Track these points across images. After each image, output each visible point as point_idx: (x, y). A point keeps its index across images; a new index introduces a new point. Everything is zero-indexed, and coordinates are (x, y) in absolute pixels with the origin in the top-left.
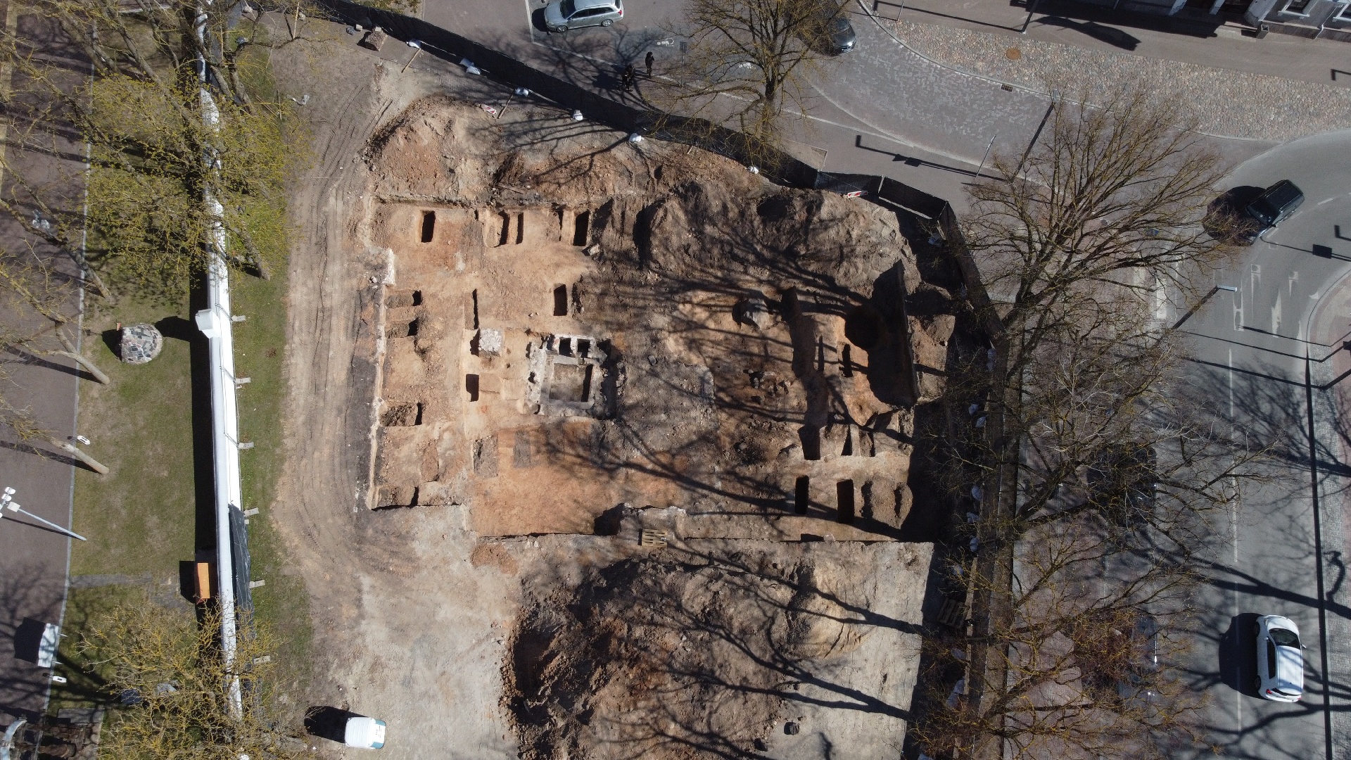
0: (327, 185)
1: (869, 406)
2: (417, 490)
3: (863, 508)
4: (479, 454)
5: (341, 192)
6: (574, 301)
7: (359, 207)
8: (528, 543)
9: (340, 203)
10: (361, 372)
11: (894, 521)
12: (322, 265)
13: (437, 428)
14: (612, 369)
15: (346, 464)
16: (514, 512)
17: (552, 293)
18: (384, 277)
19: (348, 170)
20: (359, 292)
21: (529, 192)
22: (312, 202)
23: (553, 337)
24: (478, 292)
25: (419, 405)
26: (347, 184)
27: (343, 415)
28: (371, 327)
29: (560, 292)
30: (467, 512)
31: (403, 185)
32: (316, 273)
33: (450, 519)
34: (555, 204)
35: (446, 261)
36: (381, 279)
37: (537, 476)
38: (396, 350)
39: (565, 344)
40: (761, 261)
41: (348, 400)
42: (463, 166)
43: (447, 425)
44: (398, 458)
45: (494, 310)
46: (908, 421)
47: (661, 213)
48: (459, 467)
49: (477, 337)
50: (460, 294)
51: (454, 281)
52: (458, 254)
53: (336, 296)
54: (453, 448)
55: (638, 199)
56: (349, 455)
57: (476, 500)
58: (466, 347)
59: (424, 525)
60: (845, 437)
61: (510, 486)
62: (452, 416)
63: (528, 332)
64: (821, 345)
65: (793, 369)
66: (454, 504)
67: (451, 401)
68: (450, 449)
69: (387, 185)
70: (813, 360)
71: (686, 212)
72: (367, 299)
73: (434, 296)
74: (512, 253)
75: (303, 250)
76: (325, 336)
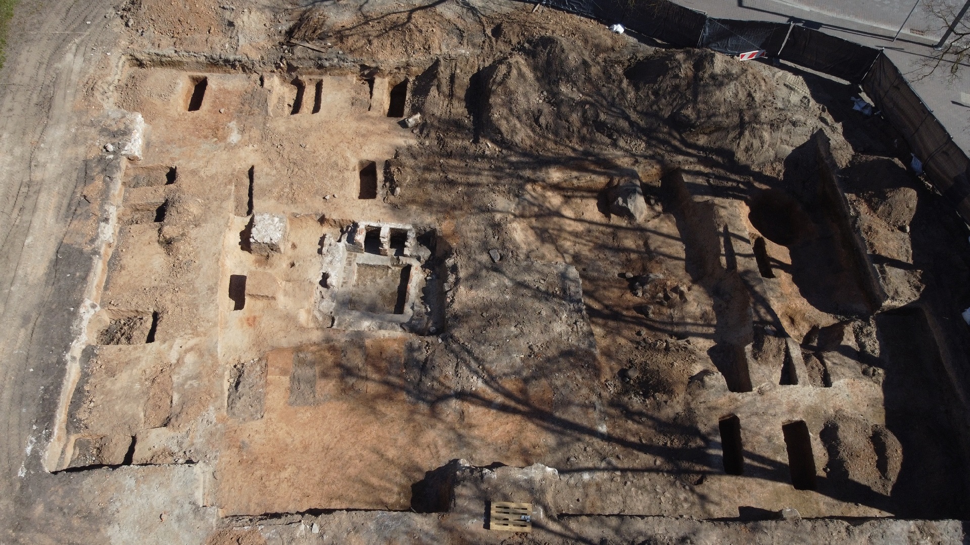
0: (66, 40)
1: (804, 318)
2: (134, 439)
3: (828, 465)
4: (237, 384)
5: (83, 48)
6: (385, 181)
7: (104, 65)
8: (302, 527)
9: (79, 60)
10: (69, 265)
11: (879, 485)
12: (40, 129)
13: (176, 347)
14: (437, 269)
15: (20, 400)
16: (284, 474)
17: (357, 174)
18: (124, 145)
19: (98, 26)
20: (86, 163)
21: (331, 51)
22: (42, 57)
23: (356, 225)
24: (255, 169)
25: (156, 316)
26: (94, 39)
27: (31, 325)
28: (95, 206)
29: (368, 172)
30: (209, 476)
31: (166, 41)
32: (29, 138)
33: (176, 487)
34: (363, 67)
35: (217, 132)
36: (119, 148)
37: (324, 417)
38: (131, 240)
39: (373, 236)
40: (637, 131)
41: (42, 304)
42: (245, 18)
43: (192, 342)
44: (110, 392)
45: (276, 191)
46: (869, 335)
47: (503, 69)
48: (203, 405)
49: (251, 225)
50: (229, 171)
51: (224, 155)
52: (233, 124)
53: (51, 167)
54: (197, 377)
55: (471, 60)
56: (28, 385)
57: (227, 456)
58: (234, 238)
59: (132, 498)
60: (783, 358)
61: (281, 434)
62: (200, 329)
63: (322, 220)
64: (727, 235)
65: (687, 269)
66: (189, 462)
67: (201, 309)
68: (192, 378)
69: (146, 42)
70: (719, 254)
71: (535, 69)
72: (96, 171)
73: (194, 172)
74: (305, 125)
75: (18, 110)
76: (26, 217)
